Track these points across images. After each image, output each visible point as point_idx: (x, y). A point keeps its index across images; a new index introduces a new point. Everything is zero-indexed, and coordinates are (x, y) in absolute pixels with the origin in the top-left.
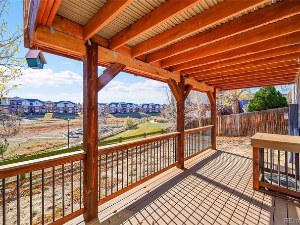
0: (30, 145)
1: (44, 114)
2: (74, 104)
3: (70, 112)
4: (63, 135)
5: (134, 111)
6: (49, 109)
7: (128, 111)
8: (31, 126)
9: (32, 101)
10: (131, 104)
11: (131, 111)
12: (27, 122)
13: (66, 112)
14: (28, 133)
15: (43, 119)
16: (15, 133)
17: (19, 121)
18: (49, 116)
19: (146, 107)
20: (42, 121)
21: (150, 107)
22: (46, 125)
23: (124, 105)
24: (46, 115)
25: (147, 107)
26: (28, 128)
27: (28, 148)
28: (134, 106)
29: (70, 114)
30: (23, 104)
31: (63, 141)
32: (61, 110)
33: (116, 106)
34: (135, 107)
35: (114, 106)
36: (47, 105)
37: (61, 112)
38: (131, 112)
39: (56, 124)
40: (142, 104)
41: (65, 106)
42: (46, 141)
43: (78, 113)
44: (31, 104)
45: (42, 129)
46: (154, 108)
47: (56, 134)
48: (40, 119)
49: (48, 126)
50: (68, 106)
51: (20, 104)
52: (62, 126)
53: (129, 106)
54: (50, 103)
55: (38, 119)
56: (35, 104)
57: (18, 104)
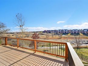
6: (70, 32)
9: (66, 30)
18: (69, 34)
22: (68, 37)
37: (73, 33)
43: (80, 33)
51: (63, 31)
54: (70, 30)
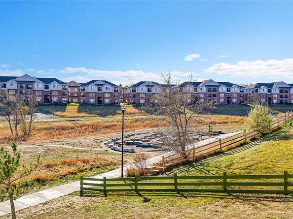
0: (49, 160)
1: (65, 105)
2: (113, 85)
3: (107, 101)
4: (102, 145)
5: (234, 100)
6: (72, 96)
7: (222, 100)
8: (46, 126)
9: (47, 81)
10: (228, 85)
11: (228, 100)
12: (40, 117)
13: (100, 101)
14: (43, 138)
15: (64, 114)
16: (26, 136)
17: (30, 116)
19: (264, 90)
20: (63, 116)
21: (276, 91)
22: (70, 124)
23: (212, 88)
24: (68, 107)
25: (266, 90)
26: (43, 129)
27: (48, 166)
28: (235, 90)
29: (107, 105)
30: (35, 87)
31: (106, 157)
32: (92, 98)
33: (196, 90)
34: (237, 90)
35: (191, 89)
36: (69, 89)
37: (92, 101)
38: (229, 102)
39: (86, 123)
40: (254, 83)
41: (99, 89)
42: (75, 155)
43: (121, 104)
44: (46, 87)
45: (64, 132)
46: (284, 94)
47: (90, 142)
48: (59, 113)
49: (72, 126)
50: (104, 89)
51: (30, 86)
52: (95, 128)
53: (223, 89)
54: (73, 85)
55: (57, 113)
56: (51, 86)
57: (28, 88)
